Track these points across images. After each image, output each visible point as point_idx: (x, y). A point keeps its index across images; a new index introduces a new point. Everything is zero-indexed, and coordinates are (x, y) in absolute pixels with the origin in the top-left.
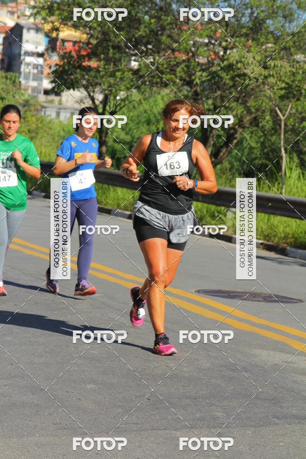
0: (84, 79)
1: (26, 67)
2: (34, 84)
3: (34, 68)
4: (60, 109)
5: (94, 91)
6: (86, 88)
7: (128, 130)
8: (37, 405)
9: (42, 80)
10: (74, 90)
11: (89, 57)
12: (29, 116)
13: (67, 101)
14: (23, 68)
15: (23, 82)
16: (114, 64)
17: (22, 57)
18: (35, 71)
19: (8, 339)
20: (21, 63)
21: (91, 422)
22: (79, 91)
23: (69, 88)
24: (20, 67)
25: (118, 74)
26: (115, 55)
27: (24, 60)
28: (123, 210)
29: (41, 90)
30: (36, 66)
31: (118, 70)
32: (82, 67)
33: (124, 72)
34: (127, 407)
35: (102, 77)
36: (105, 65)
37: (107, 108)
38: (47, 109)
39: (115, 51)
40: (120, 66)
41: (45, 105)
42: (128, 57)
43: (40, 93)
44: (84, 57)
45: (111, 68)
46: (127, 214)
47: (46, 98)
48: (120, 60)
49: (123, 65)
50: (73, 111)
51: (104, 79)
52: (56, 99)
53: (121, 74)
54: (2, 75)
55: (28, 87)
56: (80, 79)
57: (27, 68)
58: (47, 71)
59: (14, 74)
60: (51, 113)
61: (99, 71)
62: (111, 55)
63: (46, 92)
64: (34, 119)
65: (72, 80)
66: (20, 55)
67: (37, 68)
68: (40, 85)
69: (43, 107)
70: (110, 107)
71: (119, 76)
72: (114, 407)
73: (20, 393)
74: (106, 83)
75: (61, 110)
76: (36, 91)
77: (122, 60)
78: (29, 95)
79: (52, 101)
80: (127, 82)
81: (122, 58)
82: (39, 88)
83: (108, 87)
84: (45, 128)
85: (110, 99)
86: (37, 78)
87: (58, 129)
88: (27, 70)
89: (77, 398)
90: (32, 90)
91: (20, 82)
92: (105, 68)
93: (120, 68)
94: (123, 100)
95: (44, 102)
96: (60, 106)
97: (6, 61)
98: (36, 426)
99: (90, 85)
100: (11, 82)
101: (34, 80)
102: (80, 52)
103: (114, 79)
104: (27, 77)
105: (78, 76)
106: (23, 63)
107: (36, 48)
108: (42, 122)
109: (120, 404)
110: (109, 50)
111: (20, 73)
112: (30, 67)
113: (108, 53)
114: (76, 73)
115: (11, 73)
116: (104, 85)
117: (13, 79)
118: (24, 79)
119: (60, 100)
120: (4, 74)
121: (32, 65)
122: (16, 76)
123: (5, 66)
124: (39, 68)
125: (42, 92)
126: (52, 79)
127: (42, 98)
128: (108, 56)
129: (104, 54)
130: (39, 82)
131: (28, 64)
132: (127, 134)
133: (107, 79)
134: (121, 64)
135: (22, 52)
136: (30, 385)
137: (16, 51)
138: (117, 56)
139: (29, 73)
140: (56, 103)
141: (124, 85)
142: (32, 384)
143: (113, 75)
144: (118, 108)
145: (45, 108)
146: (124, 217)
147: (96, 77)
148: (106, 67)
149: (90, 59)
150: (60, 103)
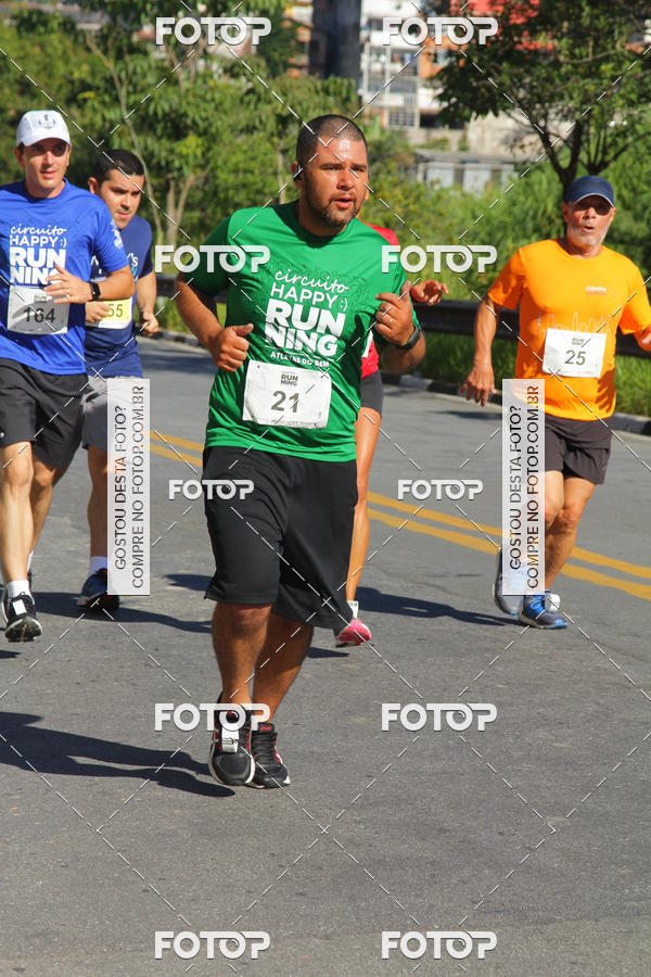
0: (523, 86)
1: (374, 57)
2: (395, 100)
3: (393, 60)
4: (464, 162)
5: (545, 116)
6: (527, 108)
7: (639, 207)
8: (433, 863)
9: (414, 90)
10: (496, 115)
11: (533, 27)
12: (385, 186)
13: (481, 141)
14: (366, 61)
15: (367, 97)
16: (596, 45)
17: (364, 34)
18: (398, 67)
19: (357, 721)
20: (362, 48)
21: (559, 897)
22: (509, 115)
23: (483, 112)
24: (359, 60)
25: (607, 68)
26: (596, 22)
27: (368, 39)
28: (629, 412)
29: (413, 117)
30: (398, 55)
31: (607, 59)
32: (516, 54)
33: (620, 64)
34: (641, 862)
35: (566, 78)
36: (571, 48)
37: (583, 156)
38: (430, 164)
39: (596, 11)
40: (609, 46)
41: (426, 153)
42: (629, 25)
43: (412, 124)
44: (518, 30)
45: (587, 52)
46: (640, 423)
47: (428, 136)
48: (611, 32)
49: (618, 46)
50: (497, 166)
51: (570, 84)
52: (453, 136)
53: (614, 69)
54: (316, 87)
55: (382, 108)
56: (510, 88)
57: (377, 61)
58: (426, 68)
59: (346, 82)
60: (442, 175)
61: (557, 64)
62: (586, 21)
63: (428, 121)
64: (398, 192)
65: (489, 88)
66: (357, 28)
67: (402, 60)
68: (411, 102)
69: (420, 159)
70: (588, 153)
71: (608, 75)
72: (613, 863)
73: (393, 837)
74: (575, 95)
75: (468, 165)
76: (401, 119)
77: (616, 33)
78: (383, 130)
79: (443, 143)
80: (629, 88)
81: (616, 27)
82: (409, 111)
83: (584, 102)
84: (427, 215)
85: (588, 134)
86: (403, 85)
87: (460, 213)
88: (377, 67)
89: (524, 847)
90: (391, 116)
91: (360, 98)
92: (573, 56)
93: (612, 52)
94: (621, 133)
95: (422, 147)
96: (464, 155)
97: (323, 46)
98: (431, 906)
99: (536, 99)
100: (339, 99)
101: (393, 90)
102: (508, 19)
103: (596, 81)
104: (376, 87)
105: (505, 79)
106: (367, 47)
107: (399, 7)
108: (418, 199)
109: (625, 857)
110: (582, 10)
111: (360, 75)
112: (383, 58)
113: (581, 17)
114: (499, 72)
115: (339, 80)
116: (571, 98)
117: (344, 94)
118: (369, 89)
119: (464, 139)
120: (319, 84)
121: (389, 52)
122: (350, 85)
123: (322, 59)
124: (407, 56)
125: (417, 121)
126: (440, 91)
127: (416, 135)
128: (580, 25)
129: (569, 19)
130: (410, 95)
131: (379, 51)
132: (637, 218)
133: (577, 81)
134: (614, 42)
135: (364, 21)
136: (415, 821)
137: (349, 20)
138: (602, 22)
139: (383, 72)
140: (454, 147)
141: (622, 96)
142: (418, 818)
143: (592, 72)
144: (612, 153)
145: (427, 161)
146: (632, 431)
147: (549, 79)
148: (577, 51)
149: (534, 33)
150: (464, 148)
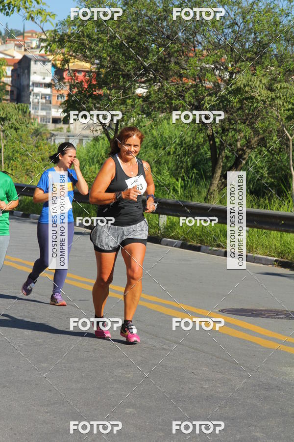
2: (43, 113)
3: (42, 98)
4: (69, 136)
9: (50, 110)
11: (100, 86)
12: (42, 145)
13: (75, 128)
14: (32, 98)
15: (32, 112)
16: (124, 92)
17: (31, 88)
18: (44, 101)
19: (43, 365)
20: (30, 93)
24: (29, 97)
25: (129, 101)
26: (125, 84)
27: (33, 90)
29: (49, 120)
30: (44, 96)
31: (129, 98)
32: (94, 96)
33: (134, 100)
34: (167, 430)
35: (113, 105)
38: (56, 137)
39: (125, 80)
40: (130, 93)
41: (55, 133)
43: (49, 122)
44: (94, 86)
45: (121, 95)
47: (55, 127)
48: (130, 88)
50: (81, 138)
51: (115, 107)
52: (65, 127)
53: (132, 102)
54: (15, 107)
55: (38, 116)
57: (36, 98)
58: (54, 101)
59: (26, 105)
60: (60, 141)
61: (110, 100)
62: (121, 84)
63: (55, 121)
64: (47, 147)
66: (28, 86)
67: (45, 98)
68: (49, 114)
69: (53, 135)
71: (130, 104)
72: (156, 430)
73: (62, 420)
76: (45, 120)
78: (38, 124)
79: (61, 129)
80: (138, 109)
81: (133, 86)
82: (48, 117)
85: (121, 125)
86: (47, 106)
88: (36, 100)
90: (41, 119)
91: (30, 112)
95: (53, 130)
96: (69, 134)
97: (15, 93)
101: (42, 109)
102: (90, 82)
103: (125, 106)
104: (35, 108)
105: (90, 105)
106: (32, 92)
107: (44, 79)
109: (160, 427)
110: (119, 79)
111: (30, 103)
112: (38, 97)
113: (119, 82)
114: (88, 102)
115: (23, 104)
117: (25, 110)
118: (33, 109)
119: (69, 127)
120: (16, 105)
121: (40, 95)
122: (27, 107)
123: (15, 97)
124: (47, 97)
125: (51, 121)
127: (51, 126)
128: (119, 85)
129: (113, 83)
130: (48, 111)
131: (37, 95)
135: (31, 83)
137: (25, 83)
139: (38, 103)
140: (65, 131)
142: (72, 410)
143: (124, 102)
145: (55, 135)
148: (116, 95)
149: (101, 88)
150: (69, 131)
